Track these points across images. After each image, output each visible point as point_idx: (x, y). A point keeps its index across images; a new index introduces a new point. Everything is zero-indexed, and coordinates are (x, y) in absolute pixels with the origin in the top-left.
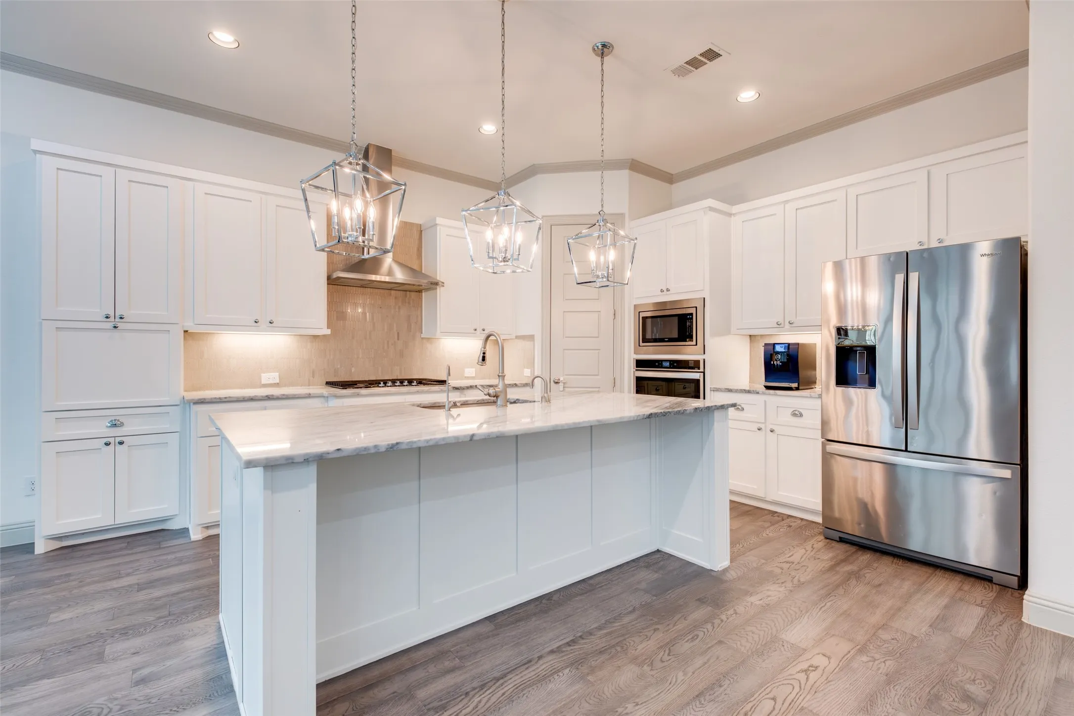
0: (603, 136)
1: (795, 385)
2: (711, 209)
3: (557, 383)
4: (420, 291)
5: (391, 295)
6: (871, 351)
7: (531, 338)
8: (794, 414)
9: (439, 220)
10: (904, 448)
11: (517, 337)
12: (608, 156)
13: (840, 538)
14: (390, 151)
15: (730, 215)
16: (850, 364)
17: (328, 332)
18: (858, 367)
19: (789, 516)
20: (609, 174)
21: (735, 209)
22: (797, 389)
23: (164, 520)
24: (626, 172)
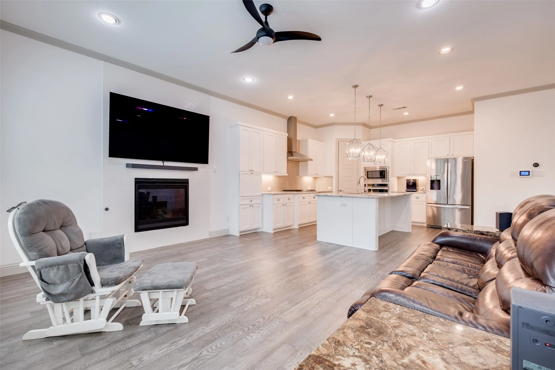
0: (356, 115)
1: (415, 190)
2: (391, 141)
3: (340, 191)
4: (299, 162)
5: (293, 163)
6: (439, 181)
7: (331, 177)
8: (416, 198)
9: (309, 140)
10: (447, 204)
11: (325, 177)
12: (357, 121)
13: (431, 227)
14: (296, 118)
15: (394, 142)
16: (433, 185)
17: (287, 175)
18: (435, 185)
19: (415, 225)
20: (357, 127)
21: (396, 140)
22: (416, 191)
23: (257, 229)
24: (361, 126)
